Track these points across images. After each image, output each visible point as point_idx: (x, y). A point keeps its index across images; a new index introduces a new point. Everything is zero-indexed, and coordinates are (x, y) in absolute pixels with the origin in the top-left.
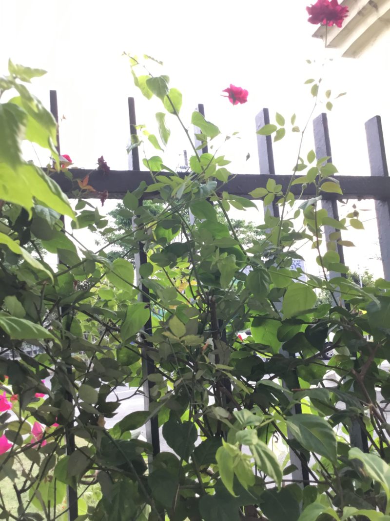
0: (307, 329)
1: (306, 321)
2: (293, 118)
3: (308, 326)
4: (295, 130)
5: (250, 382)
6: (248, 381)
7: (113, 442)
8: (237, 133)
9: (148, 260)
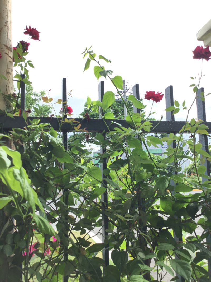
0: (188, 206)
1: (187, 202)
2: (184, 103)
3: (188, 205)
4: (185, 108)
5: (156, 230)
6: (155, 229)
7: (87, 260)
8: (155, 112)
9: (108, 167)
